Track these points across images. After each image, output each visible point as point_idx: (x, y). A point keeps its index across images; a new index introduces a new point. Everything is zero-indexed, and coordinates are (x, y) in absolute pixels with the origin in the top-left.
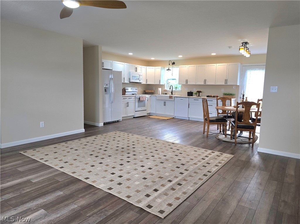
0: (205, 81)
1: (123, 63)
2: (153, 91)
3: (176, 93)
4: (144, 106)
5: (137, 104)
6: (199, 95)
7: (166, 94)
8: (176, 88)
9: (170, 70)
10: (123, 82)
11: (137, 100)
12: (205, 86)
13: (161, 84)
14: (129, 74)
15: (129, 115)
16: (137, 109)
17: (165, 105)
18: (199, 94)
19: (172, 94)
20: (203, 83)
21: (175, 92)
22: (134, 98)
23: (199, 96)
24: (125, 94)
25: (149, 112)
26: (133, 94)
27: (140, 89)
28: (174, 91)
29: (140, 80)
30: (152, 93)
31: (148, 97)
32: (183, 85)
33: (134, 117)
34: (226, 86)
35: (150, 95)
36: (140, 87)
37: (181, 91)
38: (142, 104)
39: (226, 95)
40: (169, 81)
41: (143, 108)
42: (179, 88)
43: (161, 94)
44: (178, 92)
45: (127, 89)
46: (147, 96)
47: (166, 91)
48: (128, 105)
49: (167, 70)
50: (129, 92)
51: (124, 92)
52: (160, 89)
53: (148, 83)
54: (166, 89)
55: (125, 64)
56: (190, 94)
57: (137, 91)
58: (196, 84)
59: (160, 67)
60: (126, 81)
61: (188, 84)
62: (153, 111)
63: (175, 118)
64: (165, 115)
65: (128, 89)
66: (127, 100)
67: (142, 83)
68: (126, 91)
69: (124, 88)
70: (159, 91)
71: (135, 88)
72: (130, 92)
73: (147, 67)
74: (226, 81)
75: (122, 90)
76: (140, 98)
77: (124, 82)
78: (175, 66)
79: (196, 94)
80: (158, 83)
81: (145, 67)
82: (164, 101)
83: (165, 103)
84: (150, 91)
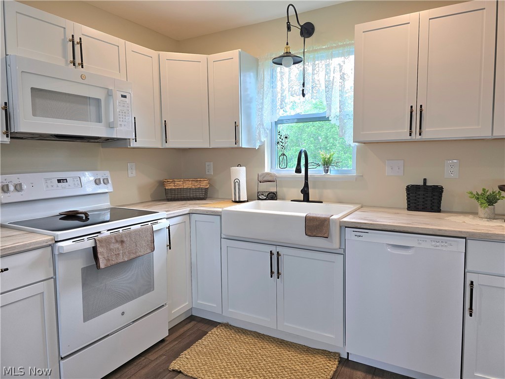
2: (204, 184)
3: (328, 193)
7: (272, 196)
8: (327, 164)
13: (244, 144)
17: (275, 272)
19: (306, 199)
21: (324, 183)
25: (181, 309)
28: (317, 180)
29: (110, 126)
30: (200, 193)
31: (171, 222)
37: (360, 178)
40: (283, 128)
47: (271, 180)
52: (240, 174)
53: (174, 142)
54: (267, 169)
61: (425, 136)
65: (19, 187)
67: (133, 144)
70: (237, 183)
71: (88, 176)
73: (166, 55)
76: (96, 249)
80: (229, 143)
81: (153, 53)
82: (269, 248)
83: (275, 257)
84: (188, 185)
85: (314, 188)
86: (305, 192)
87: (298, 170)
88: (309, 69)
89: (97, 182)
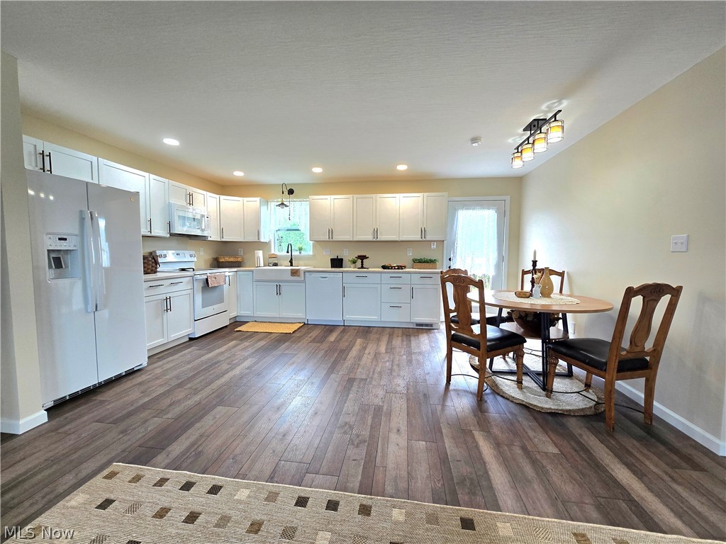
0: (376, 232)
1: (146, 174)
2: (239, 260)
3: (301, 263)
4: (221, 301)
5: (199, 298)
6: (362, 264)
7: (276, 265)
8: (300, 249)
9: (286, 206)
10: (144, 231)
11: (198, 286)
12: (377, 244)
13: (262, 240)
14: (169, 209)
15: (174, 336)
16: (201, 312)
17: (278, 293)
18: (362, 262)
19: (292, 265)
20: (370, 238)
21: (299, 258)
22: (188, 282)
23: (362, 267)
24: (155, 272)
25: (233, 314)
26: (183, 270)
27: (202, 253)
28: (296, 257)
29: (203, 230)
30: (237, 264)
31: (230, 274)
32: (318, 243)
33: (191, 339)
34: (423, 243)
35: (235, 269)
36: (202, 249)
37: (314, 255)
38: (213, 295)
39: (420, 262)
40: (280, 233)
41: (217, 308)
42: (308, 250)
43: (262, 265)
44: (308, 258)
45: (161, 256)
46: (228, 272)
47: (275, 257)
48: (167, 305)
49: (279, 205)
50: (170, 265)
51: (151, 264)
52: (260, 254)
53: (226, 238)
54: (273, 252)
55: (152, 176)
56: (337, 263)
57: (195, 259)
58: (355, 239)
59: (258, 199)
60: (159, 231)
61: (334, 239)
62: (244, 312)
63: (306, 323)
64: (279, 318)
65: (165, 256)
66: (164, 291)
67: (209, 239)
68: (160, 260)
69: (151, 253)
70: (258, 258)
71: (187, 253)
72: (173, 265)
73: (222, 197)
74: (423, 232)
75: (144, 258)
76: (207, 279)
77: (149, 234)
78: (296, 197)
79: (354, 262)
80: (255, 239)
81: (217, 196)
82: (276, 284)
83: (278, 287)
84: (232, 259)
85: (295, 260)
86: (291, 262)
87: (288, 252)
88: (292, 209)
89: (191, 256)
